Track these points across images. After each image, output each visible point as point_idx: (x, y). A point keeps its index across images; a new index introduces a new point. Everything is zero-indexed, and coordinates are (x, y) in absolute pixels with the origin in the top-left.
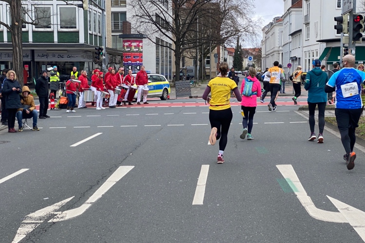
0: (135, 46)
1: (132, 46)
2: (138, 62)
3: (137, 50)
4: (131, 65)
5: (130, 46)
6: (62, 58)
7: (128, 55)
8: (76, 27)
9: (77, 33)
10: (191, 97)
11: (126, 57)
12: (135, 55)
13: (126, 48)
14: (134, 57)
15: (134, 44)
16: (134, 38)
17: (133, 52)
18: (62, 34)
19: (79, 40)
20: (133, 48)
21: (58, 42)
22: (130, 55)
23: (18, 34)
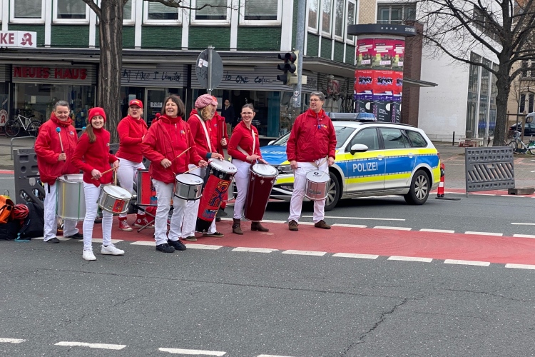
0: (383, 54)
1: (375, 52)
2: (389, 93)
3: (389, 62)
4: (371, 99)
5: (371, 53)
6: (245, 82)
7: (366, 75)
8: (275, 18)
9: (277, 31)
10: (513, 192)
11: (361, 81)
12: (382, 74)
13: (361, 57)
14: (380, 81)
15: (381, 49)
16: (382, 34)
17: (379, 67)
18: (247, 31)
19: (280, 44)
20: (378, 57)
21: (238, 49)
22: (369, 75)
23: (112, 19)
